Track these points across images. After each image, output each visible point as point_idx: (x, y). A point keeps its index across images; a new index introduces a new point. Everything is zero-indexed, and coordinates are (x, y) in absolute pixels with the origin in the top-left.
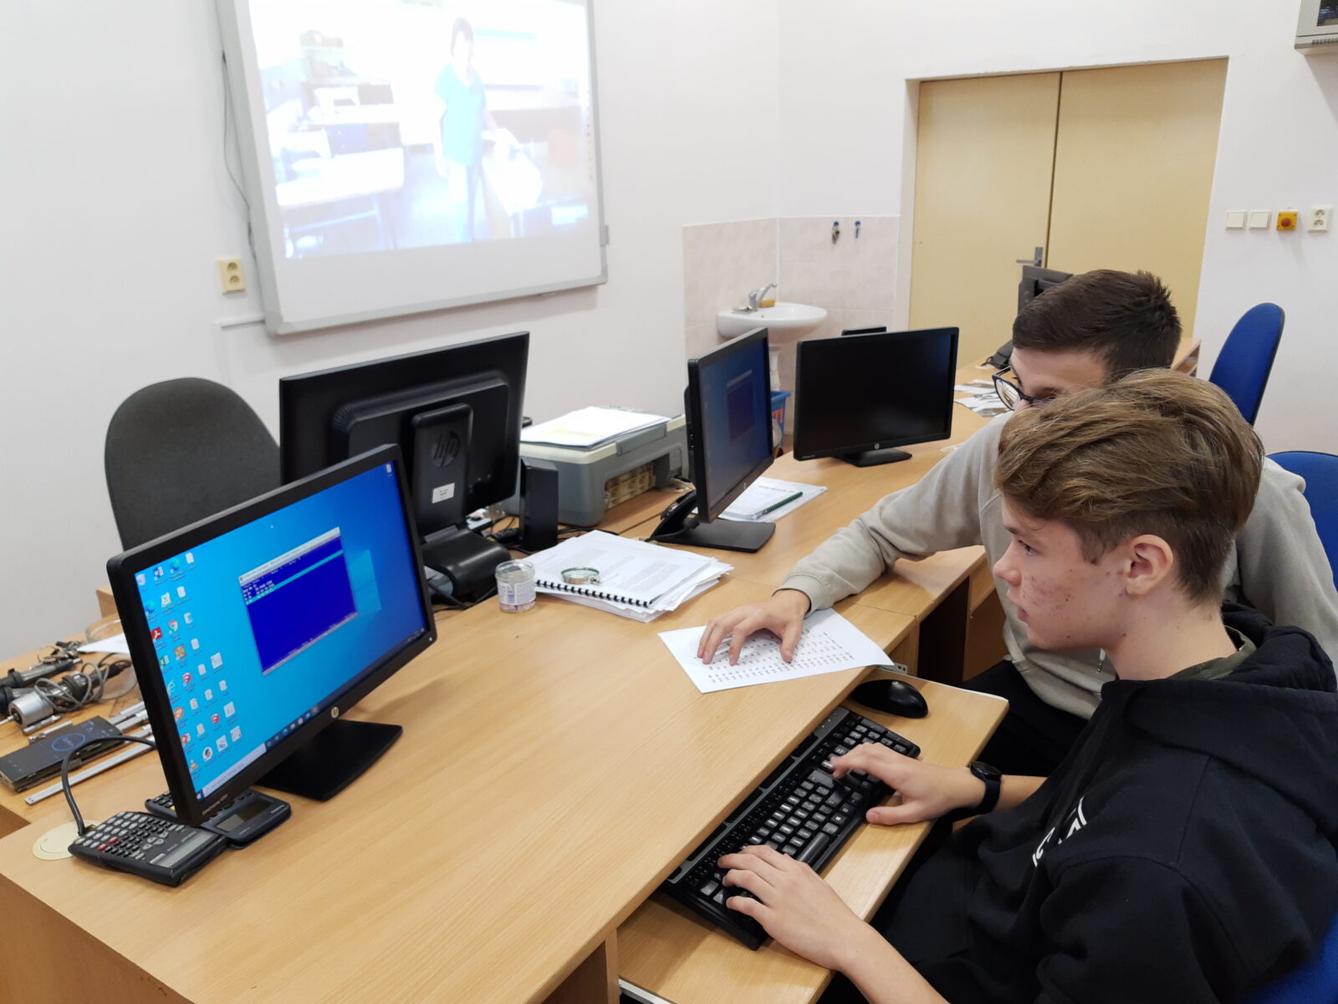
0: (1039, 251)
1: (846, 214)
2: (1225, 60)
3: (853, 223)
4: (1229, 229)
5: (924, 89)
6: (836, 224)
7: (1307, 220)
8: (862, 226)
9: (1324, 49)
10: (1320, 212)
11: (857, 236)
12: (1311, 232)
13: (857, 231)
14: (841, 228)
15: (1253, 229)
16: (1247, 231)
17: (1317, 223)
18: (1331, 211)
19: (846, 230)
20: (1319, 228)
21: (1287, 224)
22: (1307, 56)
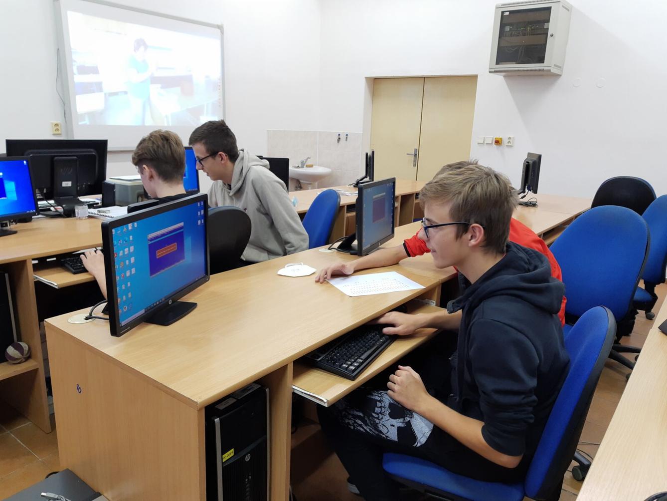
0: (416, 150)
1: (343, 132)
2: (476, 77)
3: (345, 135)
4: (479, 143)
5: (375, 83)
6: (339, 135)
7: (505, 141)
8: (348, 136)
9: (509, 74)
10: (510, 138)
11: (346, 140)
12: (507, 146)
13: (347, 138)
14: (341, 137)
15: (487, 144)
16: (485, 145)
17: (509, 142)
18: (513, 138)
19: (343, 137)
20: (510, 144)
21: (497, 142)
22: (504, 76)
